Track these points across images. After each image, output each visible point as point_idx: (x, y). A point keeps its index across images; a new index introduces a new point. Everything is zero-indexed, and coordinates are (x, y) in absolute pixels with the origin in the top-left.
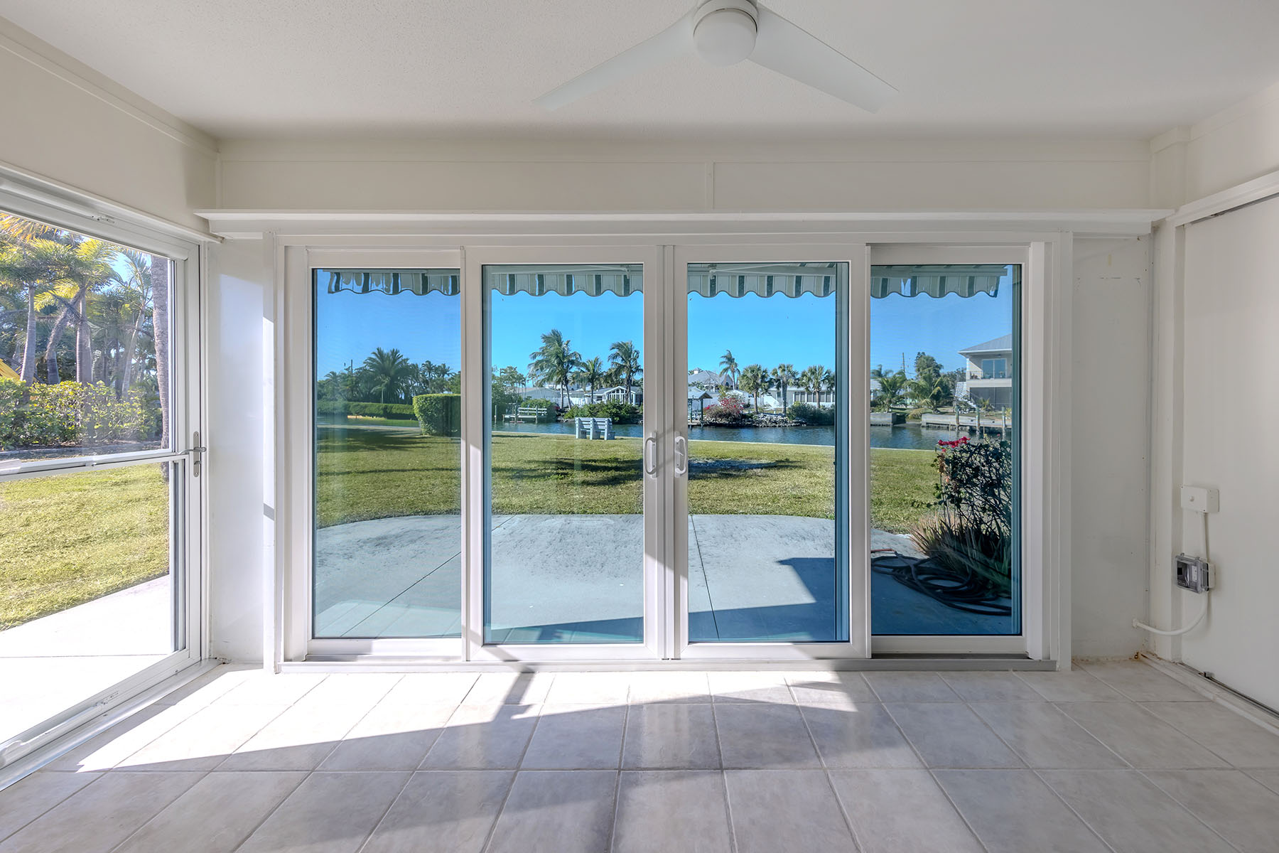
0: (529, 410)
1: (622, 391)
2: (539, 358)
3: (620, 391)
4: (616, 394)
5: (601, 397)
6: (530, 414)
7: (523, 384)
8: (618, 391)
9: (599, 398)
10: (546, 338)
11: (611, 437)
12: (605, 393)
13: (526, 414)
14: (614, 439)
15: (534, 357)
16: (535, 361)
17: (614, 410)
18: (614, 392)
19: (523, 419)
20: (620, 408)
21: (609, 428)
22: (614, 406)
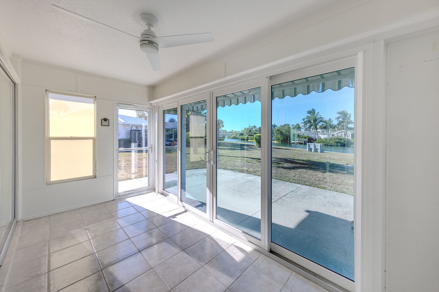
0: (301, 140)
1: (344, 132)
2: (305, 120)
3: (343, 132)
4: (341, 133)
5: (334, 135)
6: (301, 141)
7: (300, 130)
8: (342, 132)
9: (333, 135)
10: (309, 112)
11: (322, 151)
12: (336, 133)
13: (300, 141)
14: (324, 152)
15: (304, 120)
16: (304, 121)
17: (338, 141)
18: (340, 133)
19: (299, 143)
20: (341, 139)
21: (321, 148)
22: (338, 139)
